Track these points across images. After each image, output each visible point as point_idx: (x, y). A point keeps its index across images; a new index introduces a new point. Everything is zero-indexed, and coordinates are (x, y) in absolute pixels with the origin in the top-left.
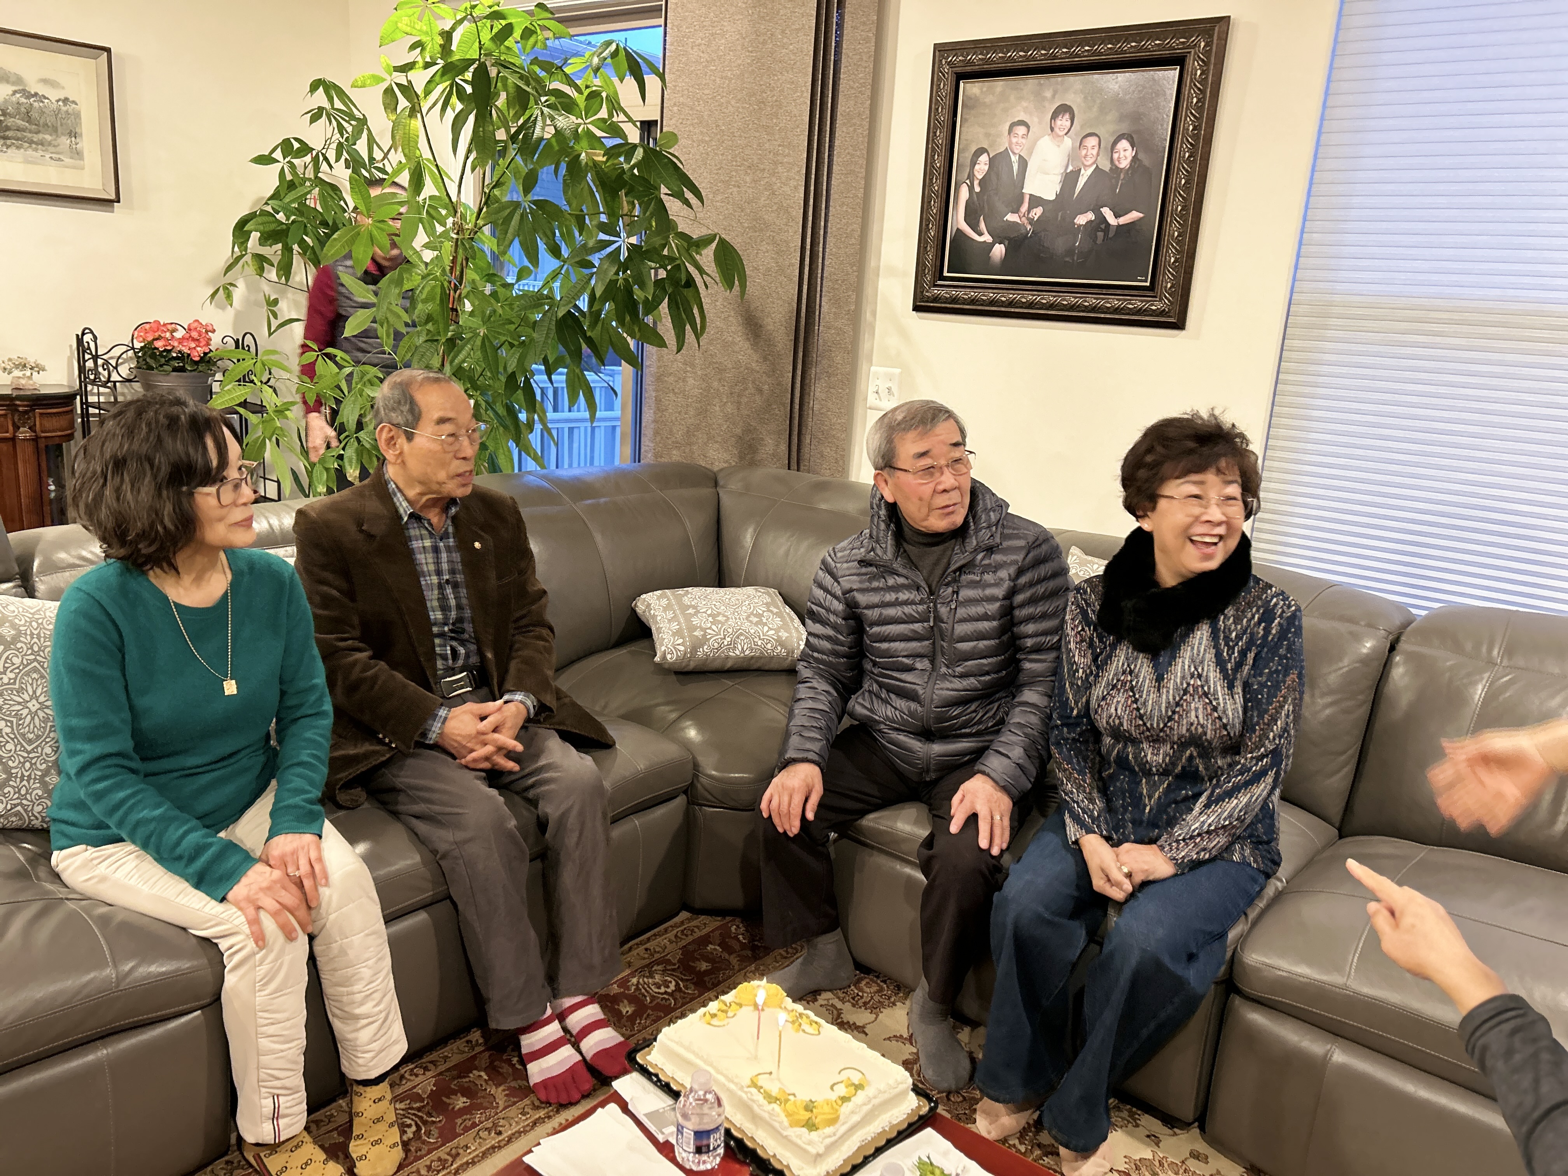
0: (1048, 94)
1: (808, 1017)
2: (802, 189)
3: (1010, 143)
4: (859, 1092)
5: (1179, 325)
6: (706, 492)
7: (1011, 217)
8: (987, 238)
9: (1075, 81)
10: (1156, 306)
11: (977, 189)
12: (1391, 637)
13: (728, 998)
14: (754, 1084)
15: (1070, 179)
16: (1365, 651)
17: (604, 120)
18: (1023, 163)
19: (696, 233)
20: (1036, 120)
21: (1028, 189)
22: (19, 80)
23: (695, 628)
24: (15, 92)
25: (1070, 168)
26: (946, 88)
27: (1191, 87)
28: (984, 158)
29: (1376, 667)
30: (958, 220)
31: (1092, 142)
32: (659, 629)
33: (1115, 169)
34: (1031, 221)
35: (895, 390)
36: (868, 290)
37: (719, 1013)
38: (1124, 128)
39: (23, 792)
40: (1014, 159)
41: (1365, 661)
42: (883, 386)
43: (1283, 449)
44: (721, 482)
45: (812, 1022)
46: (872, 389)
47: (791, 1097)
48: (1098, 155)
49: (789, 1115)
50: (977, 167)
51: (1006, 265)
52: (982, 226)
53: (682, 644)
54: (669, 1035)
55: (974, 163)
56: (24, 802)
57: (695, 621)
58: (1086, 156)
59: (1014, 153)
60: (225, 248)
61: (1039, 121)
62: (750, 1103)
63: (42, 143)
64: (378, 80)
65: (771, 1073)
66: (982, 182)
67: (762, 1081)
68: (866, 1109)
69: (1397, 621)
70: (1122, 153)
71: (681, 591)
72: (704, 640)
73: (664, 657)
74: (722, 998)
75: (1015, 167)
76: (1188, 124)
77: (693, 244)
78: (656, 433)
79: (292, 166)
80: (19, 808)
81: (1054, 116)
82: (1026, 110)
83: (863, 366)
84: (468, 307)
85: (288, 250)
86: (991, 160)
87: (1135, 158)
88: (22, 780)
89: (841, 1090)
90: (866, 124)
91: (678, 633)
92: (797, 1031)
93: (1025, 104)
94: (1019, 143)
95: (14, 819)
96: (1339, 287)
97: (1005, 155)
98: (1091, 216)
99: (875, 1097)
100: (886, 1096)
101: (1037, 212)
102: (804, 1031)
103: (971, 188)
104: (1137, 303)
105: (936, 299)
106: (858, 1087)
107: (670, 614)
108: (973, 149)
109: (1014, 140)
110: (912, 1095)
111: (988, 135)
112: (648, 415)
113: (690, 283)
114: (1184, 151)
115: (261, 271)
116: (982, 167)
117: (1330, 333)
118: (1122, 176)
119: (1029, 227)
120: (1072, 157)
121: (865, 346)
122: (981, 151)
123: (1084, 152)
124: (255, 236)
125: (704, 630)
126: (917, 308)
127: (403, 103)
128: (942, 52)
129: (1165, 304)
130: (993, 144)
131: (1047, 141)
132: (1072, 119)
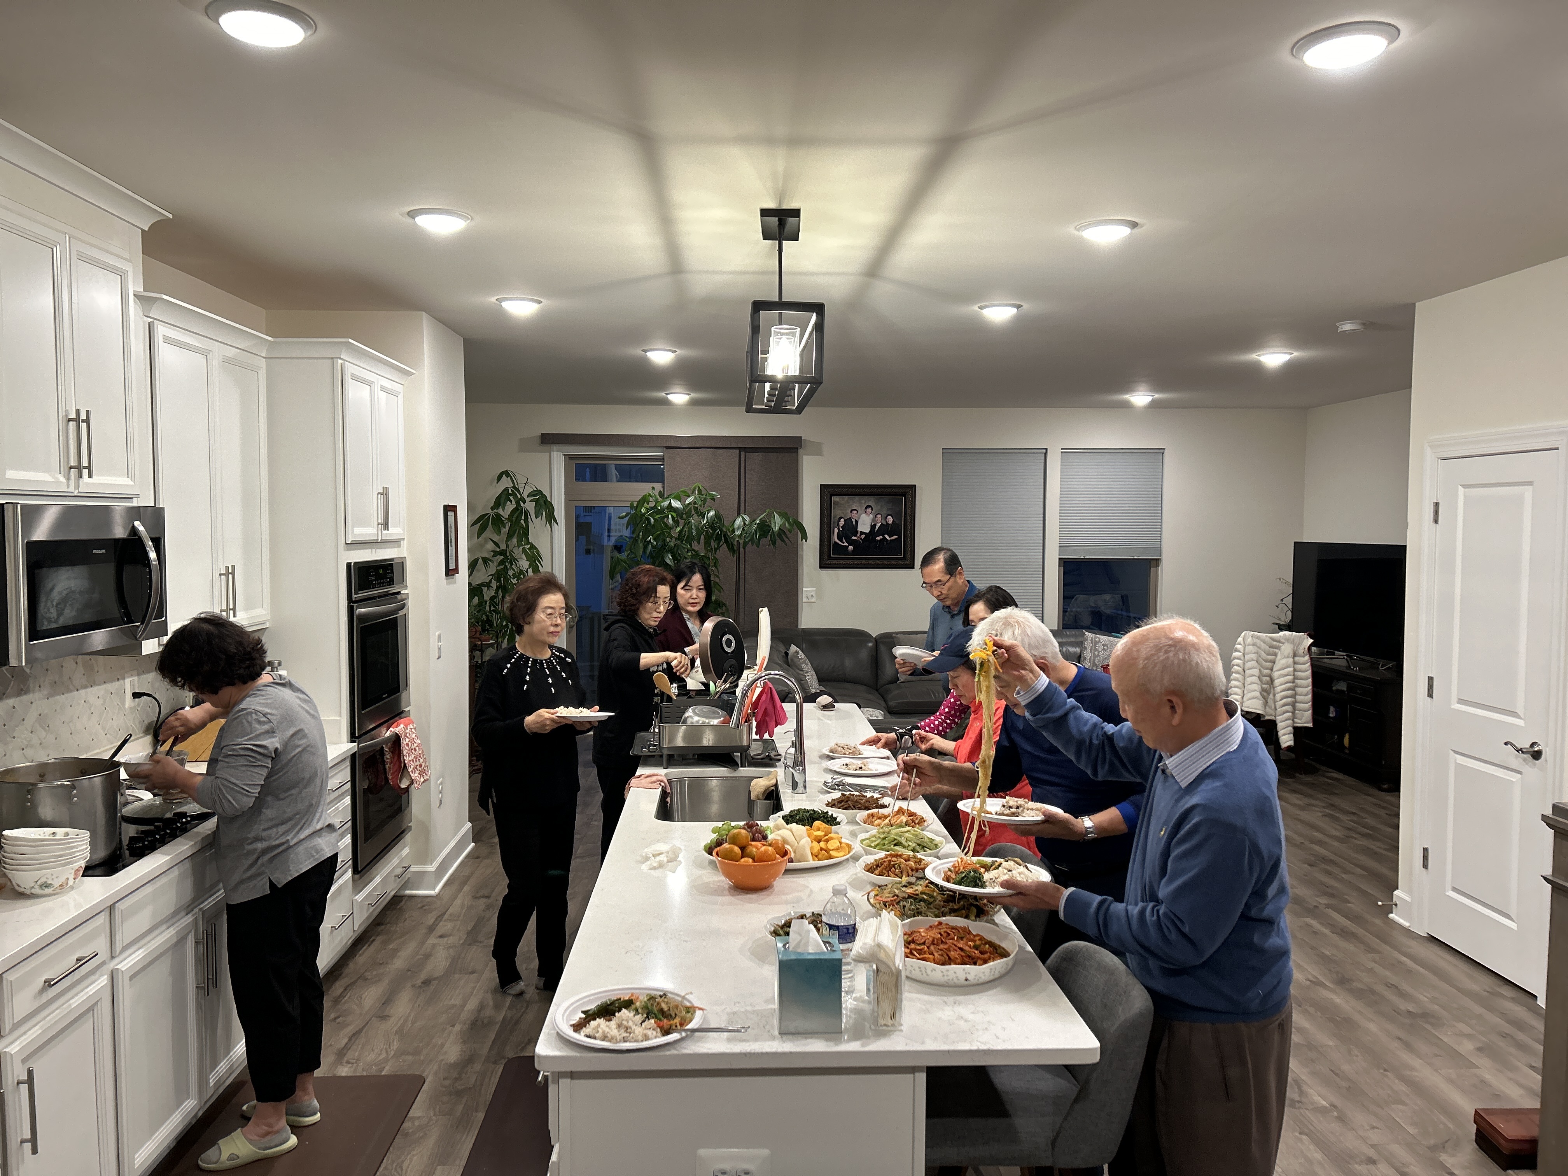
0: (863, 502)
3: (851, 515)
5: (911, 567)
7: (853, 538)
8: (846, 544)
9: (872, 498)
11: (841, 529)
15: (873, 527)
18: (857, 522)
21: (859, 529)
25: (873, 523)
26: (826, 498)
27: (908, 502)
28: (842, 520)
30: (835, 538)
31: (879, 516)
33: (888, 524)
34: (861, 539)
35: (814, 595)
40: (853, 521)
42: (809, 594)
46: (804, 596)
48: (882, 519)
51: (853, 552)
55: (839, 521)
59: (853, 519)
61: (861, 510)
66: (842, 527)
70: (889, 519)
75: (854, 523)
76: (908, 512)
81: (866, 508)
83: (801, 588)
86: (845, 520)
87: (893, 521)
94: (854, 516)
97: (850, 519)
98: (881, 537)
101: (863, 536)
103: (839, 529)
105: (827, 564)
108: (838, 517)
109: (853, 514)
116: (842, 522)
118: (890, 526)
119: (861, 541)
120: (873, 520)
122: (842, 518)
123: (877, 519)
126: (820, 567)
128: (823, 487)
129: (908, 562)
130: (845, 516)
131: (864, 516)
132: (872, 509)
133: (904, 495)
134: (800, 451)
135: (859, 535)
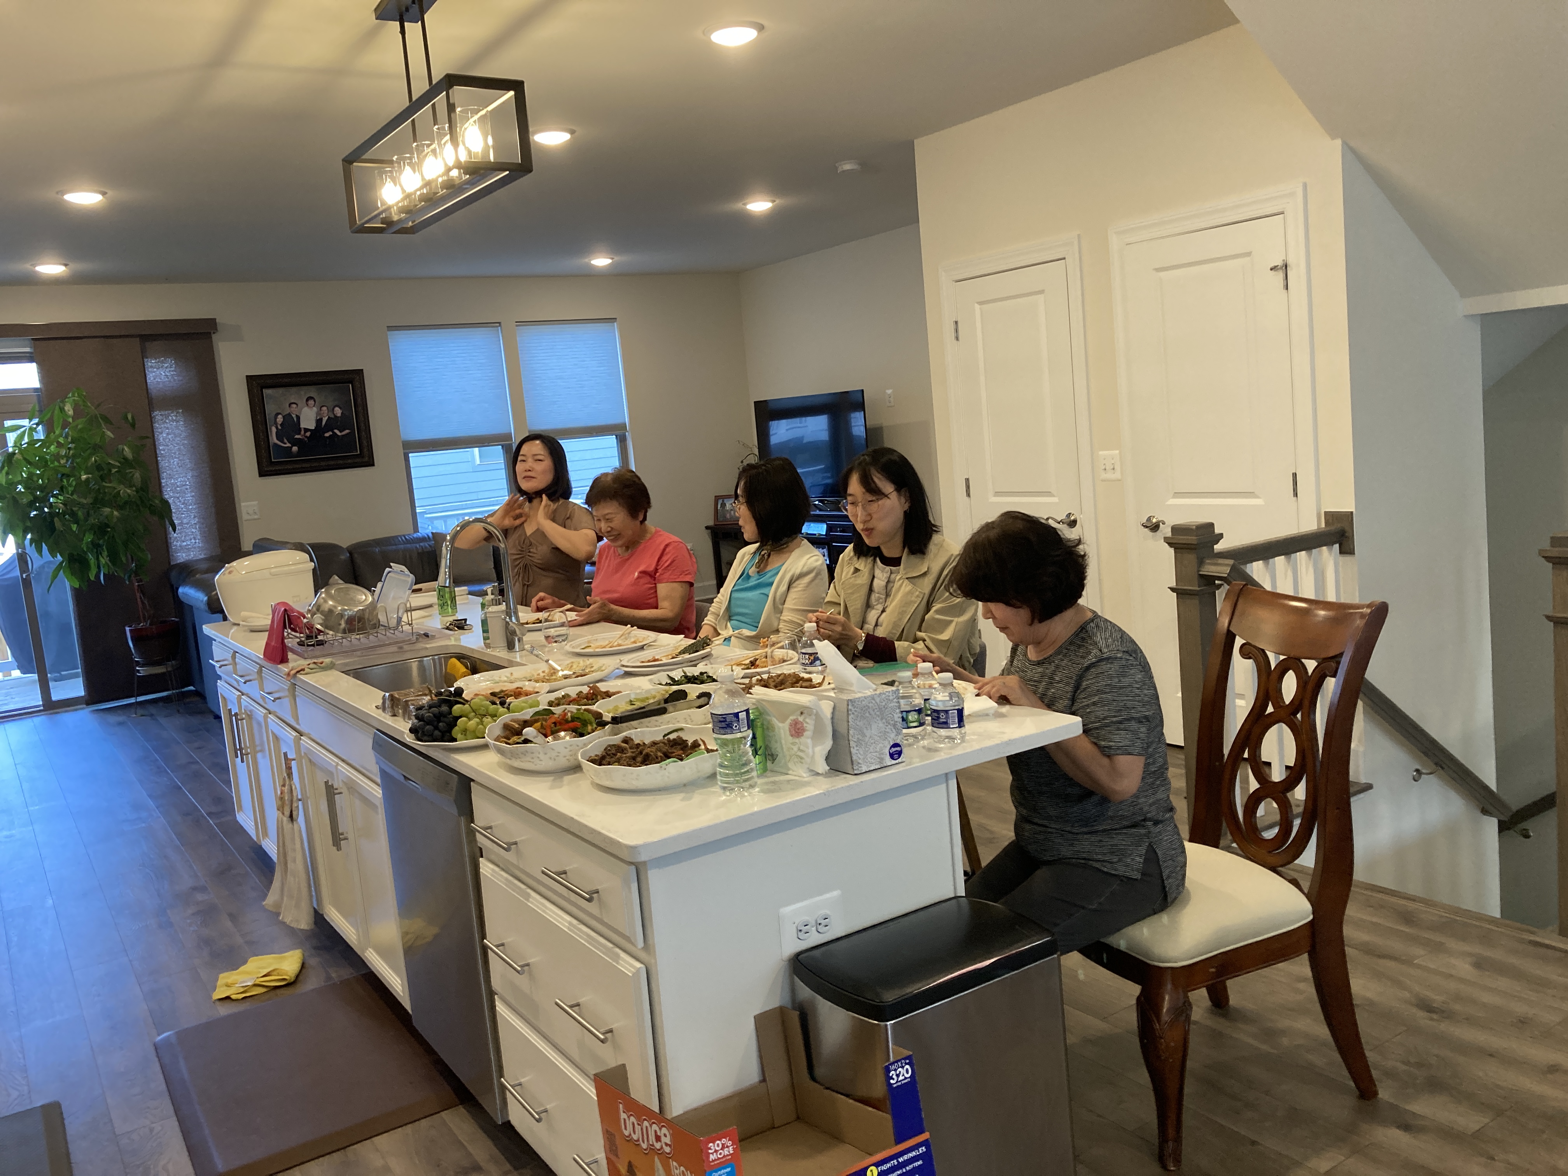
0: (302, 393)
3: (290, 410)
5: (373, 465)
7: (297, 436)
8: (288, 445)
9: (312, 388)
10: (364, 460)
11: (280, 427)
15: (319, 421)
18: (298, 417)
21: (303, 425)
25: (318, 418)
26: (256, 392)
27: (357, 390)
28: (280, 416)
30: (274, 439)
31: (324, 408)
33: (336, 416)
34: (306, 437)
35: (257, 510)
40: (294, 416)
42: (250, 510)
46: (244, 512)
48: (328, 413)
50: (277, 420)
51: (299, 454)
55: (276, 418)
58: (323, 413)
59: (293, 414)
66: (281, 425)
70: (338, 411)
75: (295, 419)
81: (307, 400)
86: (284, 417)
87: (342, 413)
94: (294, 410)
97: (289, 415)
98: (331, 433)
101: (308, 434)
103: (277, 428)
105: (267, 471)
108: (274, 413)
109: (292, 409)
116: (280, 419)
118: (339, 419)
119: (306, 439)
120: (317, 414)
122: (278, 414)
126: (260, 476)
128: (250, 379)
129: (366, 459)
130: (283, 411)
131: (306, 409)
132: (315, 401)
133: (351, 382)
134: (214, 336)
135: (303, 432)
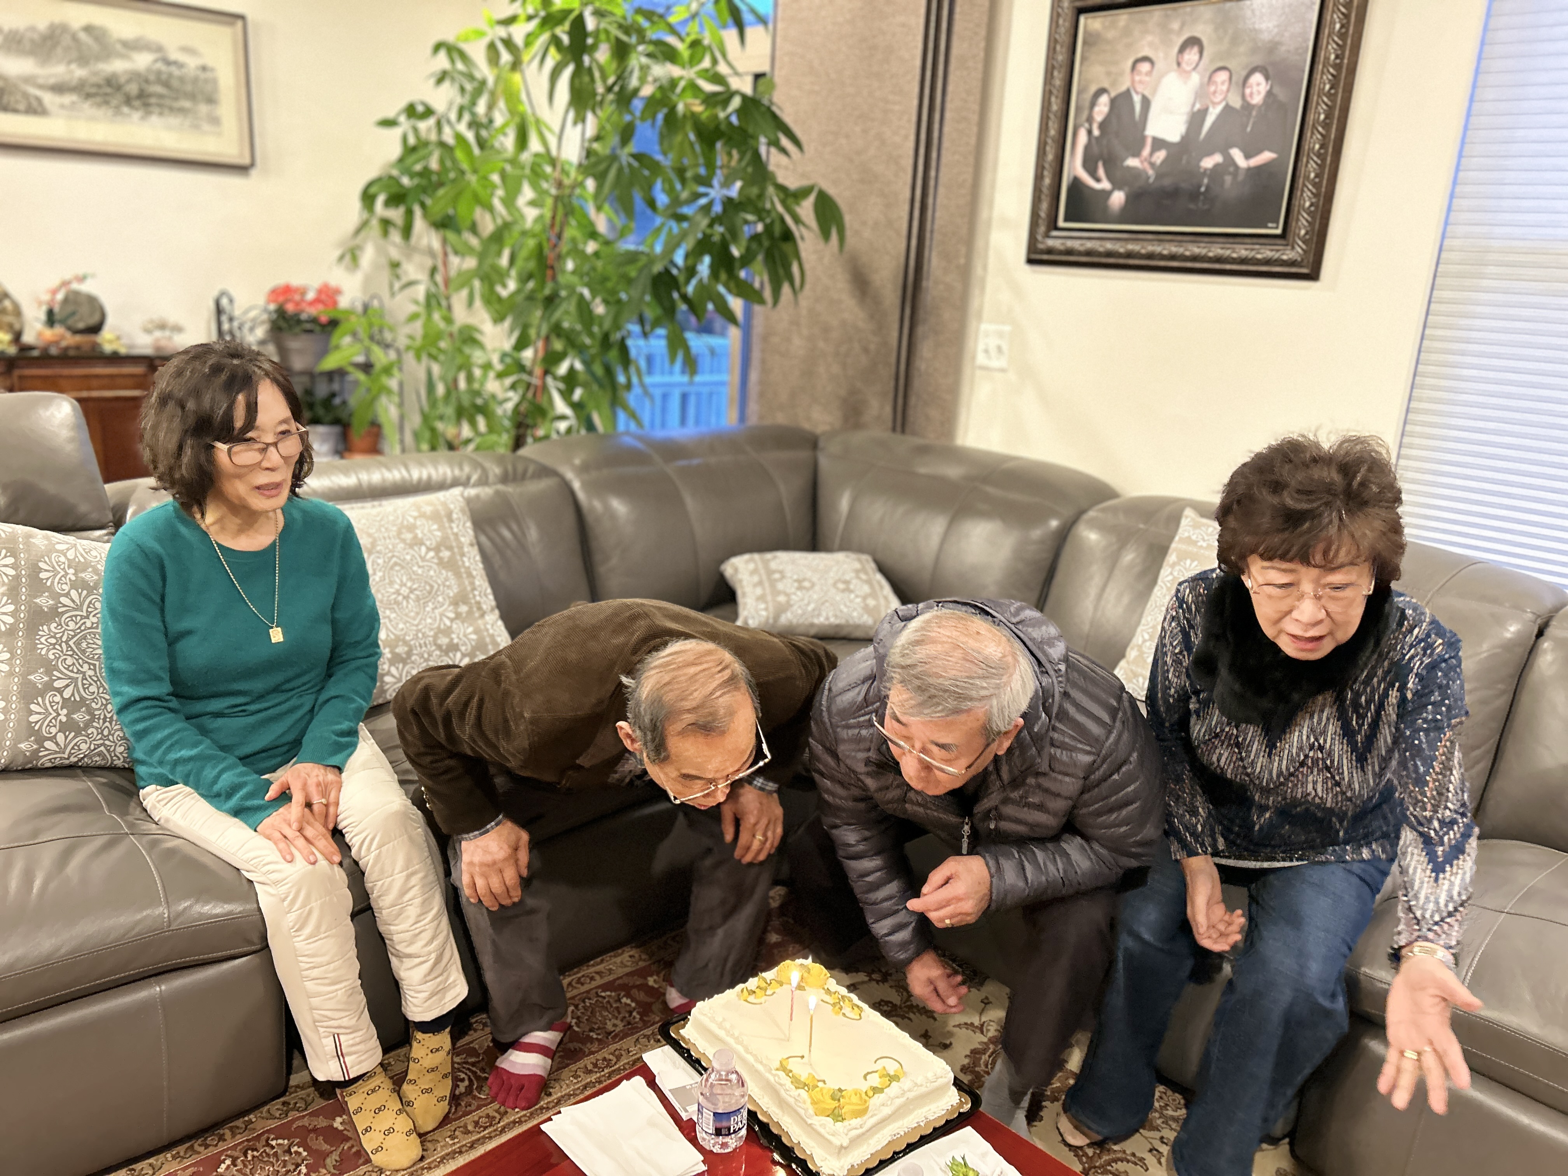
0: (1175, 25)
1: (850, 1000)
2: (912, 138)
3: (1133, 82)
4: (894, 1084)
5: (1313, 275)
6: (804, 455)
7: (1132, 162)
8: (1105, 185)
9: (1206, 11)
10: (1288, 255)
12: (1539, 621)
13: (768, 975)
14: (783, 1068)
15: (1197, 118)
16: (1508, 635)
17: (706, 70)
18: (1146, 103)
19: (792, 183)
20: (1161, 55)
21: (1151, 131)
22: (159, 49)
23: (779, 593)
24: (156, 61)
25: (1198, 106)
26: (1065, 24)
27: (1333, 12)
28: (1104, 100)
29: (1521, 652)
30: (1074, 166)
31: (1223, 76)
32: (744, 594)
33: (1247, 106)
34: (1152, 165)
35: (1005, 347)
36: (979, 243)
37: (757, 991)
38: (1258, 60)
39: (106, 732)
40: (1137, 99)
41: (1508, 646)
42: (993, 342)
43: (1427, 412)
44: (821, 444)
45: (854, 1006)
46: (981, 347)
47: (820, 1084)
48: (1228, 90)
49: (814, 1103)
50: (1097, 109)
51: (1124, 213)
52: (1101, 172)
53: (766, 609)
54: (702, 1010)
55: (1093, 104)
56: (107, 742)
57: (780, 586)
58: (1215, 92)
59: (1137, 93)
60: (354, 211)
61: (1164, 57)
62: (778, 1087)
63: (182, 111)
64: (481, 34)
65: (803, 1057)
66: (1102, 126)
67: (792, 1065)
68: (899, 1102)
69: (1549, 602)
70: (1255, 89)
71: (769, 556)
72: (788, 606)
73: (746, 622)
74: (764, 974)
75: (1138, 107)
76: (1330, 51)
77: (791, 197)
78: (762, 395)
79: (415, 130)
80: (102, 748)
81: (1182, 49)
82: (1151, 44)
83: (972, 324)
84: (570, 265)
85: (409, 213)
86: (1113, 102)
87: (1269, 94)
88: (104, 722)
89: (875, 1080)
90: (980, 66)
91: (761, 598)
92: (837, 1013)
93: (1149, 38)
94: (1142, 80)
95: (97, 759)
96: (1498, 230)
97: (1127, 95)
98: (1218, 158)
99: (909, 1090)
100: (923, 1090)
101: (1160, 156)
102: (844, 1014)
103: (1090, 132)
104: (1266, 253)
105: (1050, 251)
106: (894, 1078)
107: (756, 579)
108: (1093, 89)
109: (1137, 78)
110: (954, 1090)
111: (1109, 74)
112: (754, 376)
113: (788, 236)
114: (1324, 82)
115: (385, 233)
116: (1102, 109)
117: (1485, 283)
118: (1254, 113)
119: (1151, 172)
120: (1201, 93)
121: (975, 303)
122: (1102, 91)
123: (1212, 88)
124: (381, 200)
125: (787, 595)
126: (1030, 261)
127: (506, 57)
129: (1297, 253)
130: (1114, 83)
131: (1172, 79)
132: (1201, 53)
